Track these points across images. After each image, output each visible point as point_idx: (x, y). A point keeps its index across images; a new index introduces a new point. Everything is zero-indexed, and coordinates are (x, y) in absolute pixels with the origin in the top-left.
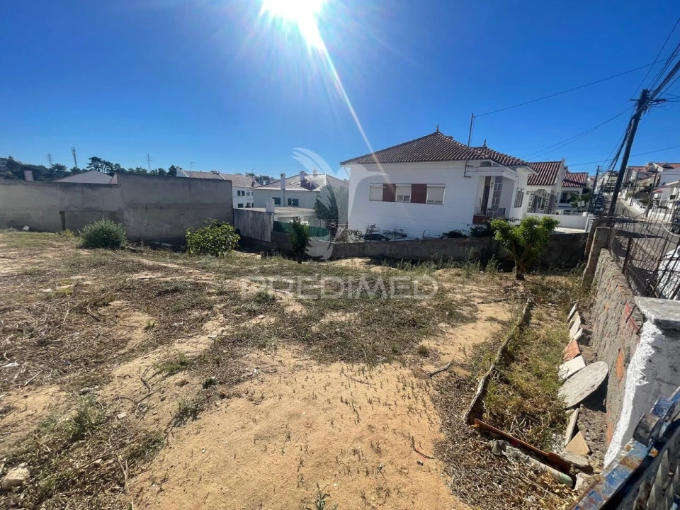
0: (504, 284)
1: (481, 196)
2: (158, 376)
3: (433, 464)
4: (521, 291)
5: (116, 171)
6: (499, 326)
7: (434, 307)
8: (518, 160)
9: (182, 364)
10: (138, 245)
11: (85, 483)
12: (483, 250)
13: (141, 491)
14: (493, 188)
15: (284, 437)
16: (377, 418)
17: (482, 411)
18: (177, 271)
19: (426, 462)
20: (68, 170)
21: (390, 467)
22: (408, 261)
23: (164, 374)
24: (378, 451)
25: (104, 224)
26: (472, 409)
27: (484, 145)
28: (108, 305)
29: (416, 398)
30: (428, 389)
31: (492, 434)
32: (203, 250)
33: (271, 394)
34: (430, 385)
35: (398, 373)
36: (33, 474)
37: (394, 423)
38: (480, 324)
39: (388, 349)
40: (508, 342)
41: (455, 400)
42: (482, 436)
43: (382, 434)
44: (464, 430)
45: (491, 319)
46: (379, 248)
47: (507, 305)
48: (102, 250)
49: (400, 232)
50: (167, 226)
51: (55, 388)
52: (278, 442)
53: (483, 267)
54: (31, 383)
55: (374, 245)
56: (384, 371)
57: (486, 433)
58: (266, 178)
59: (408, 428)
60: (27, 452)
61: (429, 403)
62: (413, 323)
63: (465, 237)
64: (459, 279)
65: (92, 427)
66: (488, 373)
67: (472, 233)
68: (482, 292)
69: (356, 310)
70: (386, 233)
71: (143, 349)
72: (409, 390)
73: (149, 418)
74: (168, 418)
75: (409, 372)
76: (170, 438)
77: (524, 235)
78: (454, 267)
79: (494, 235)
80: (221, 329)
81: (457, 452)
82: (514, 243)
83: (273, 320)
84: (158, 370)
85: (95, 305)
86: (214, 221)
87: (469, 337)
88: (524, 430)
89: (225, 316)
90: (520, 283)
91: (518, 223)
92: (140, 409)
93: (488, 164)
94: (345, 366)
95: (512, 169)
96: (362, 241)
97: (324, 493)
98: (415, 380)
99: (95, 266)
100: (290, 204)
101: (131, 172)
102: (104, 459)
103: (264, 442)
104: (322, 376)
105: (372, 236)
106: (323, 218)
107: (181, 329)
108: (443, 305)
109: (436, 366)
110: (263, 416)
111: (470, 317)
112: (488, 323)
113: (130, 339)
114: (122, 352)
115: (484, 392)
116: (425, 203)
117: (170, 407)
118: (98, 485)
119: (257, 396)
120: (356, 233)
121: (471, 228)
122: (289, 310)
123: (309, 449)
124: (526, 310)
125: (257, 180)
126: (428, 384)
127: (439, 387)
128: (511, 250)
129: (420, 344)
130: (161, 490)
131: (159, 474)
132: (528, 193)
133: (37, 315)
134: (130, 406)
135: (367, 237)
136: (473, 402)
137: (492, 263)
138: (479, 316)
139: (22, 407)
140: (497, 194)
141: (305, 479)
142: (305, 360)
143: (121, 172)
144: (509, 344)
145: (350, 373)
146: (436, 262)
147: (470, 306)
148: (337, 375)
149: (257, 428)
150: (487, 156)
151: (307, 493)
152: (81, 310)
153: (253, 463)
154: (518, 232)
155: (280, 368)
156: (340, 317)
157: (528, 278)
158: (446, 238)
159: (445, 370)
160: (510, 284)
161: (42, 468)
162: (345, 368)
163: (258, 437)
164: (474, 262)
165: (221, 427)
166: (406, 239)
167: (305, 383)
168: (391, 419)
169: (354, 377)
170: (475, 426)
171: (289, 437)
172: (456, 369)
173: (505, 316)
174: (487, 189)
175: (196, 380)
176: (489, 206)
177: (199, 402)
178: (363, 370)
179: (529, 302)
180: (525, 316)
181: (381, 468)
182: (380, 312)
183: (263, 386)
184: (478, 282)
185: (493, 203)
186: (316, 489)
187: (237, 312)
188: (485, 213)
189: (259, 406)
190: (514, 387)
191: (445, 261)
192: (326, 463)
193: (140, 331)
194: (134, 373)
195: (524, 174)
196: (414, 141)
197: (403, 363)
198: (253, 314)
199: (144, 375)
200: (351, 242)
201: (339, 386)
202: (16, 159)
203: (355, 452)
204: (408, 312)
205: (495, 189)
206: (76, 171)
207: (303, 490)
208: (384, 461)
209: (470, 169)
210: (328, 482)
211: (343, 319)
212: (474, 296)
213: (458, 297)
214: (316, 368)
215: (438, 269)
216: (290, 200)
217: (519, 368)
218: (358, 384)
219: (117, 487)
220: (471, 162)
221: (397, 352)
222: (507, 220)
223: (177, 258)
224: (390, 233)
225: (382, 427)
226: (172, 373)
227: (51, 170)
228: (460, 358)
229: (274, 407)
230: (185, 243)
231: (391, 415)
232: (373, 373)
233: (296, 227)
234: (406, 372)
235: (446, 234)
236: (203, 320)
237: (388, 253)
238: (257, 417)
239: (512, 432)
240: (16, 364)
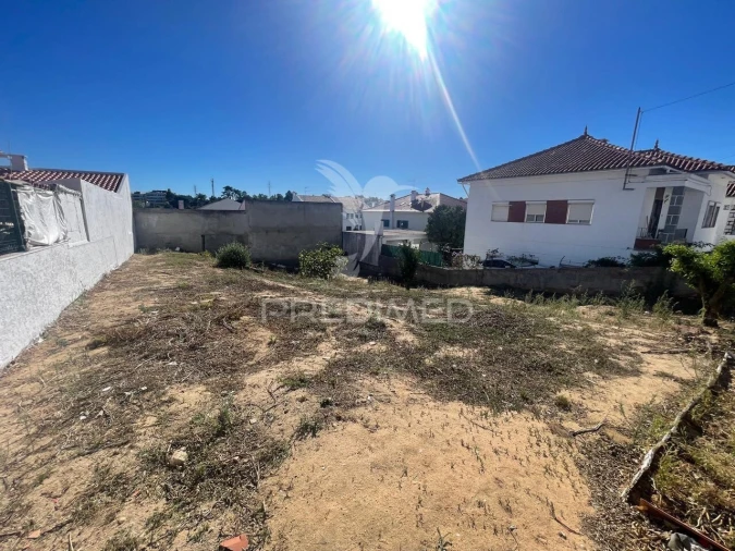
0: (685, 331)
1: (649, 212)
2: (281, 390)
3: (581, 541)
4: (714, 342)
5: (243, 198)
6: (677, 386)
7: (577, 351)
8: (712, 163)
9: (302, 381)
10: (259, 266)
11: (227, 475)
12: (650, 283)
13: (271, 492)
14: (668, 203)
15: (401, 471)
16: (505, 471)
17: (650, 492)
18: (293, 292)
19: (571, 536)
20: (208, 198)
21: (523, 530)
22: (540, 293)
23: (286, 388)
24: (508, 510)
25: (234, 246)
26: (636, 485)
27: (656, 147)
28: (239, 319)
29: (555, 458)
30: (570, 450)
31: (668, 524)
32: (314, 273)
33: (386, 425)
34: (573, 445)
35: (530, 425)
36: (190, 457)
37: (527, 482)
38: (645, 379)
39: (516, 395)
40: (692, 407)
41: (610, 470)
42: (651, 522)
43: (512, 491)
44: (623, 509)
45: (663, 375)
46: (501, 277)
47: (689, 360)
48: (232, 270)
49: (529, 258)
50: (283, 248)
51: (202, 388)
52: (394, 476)
53: (649, 306)
54: (186, 381)
55: (495, 273)
56: (511, 420)
57: (658, 520)
58: (375, 200)
59: (545, 491)
60: (186, 438)
61: (572, 467)
62: (549, 368)
63: (622, 266)
64: (612, 319)
65: (230, 426)
66: (659, 445)
67: (632, 261)
68: (649, 338)
69: (476, 346)
70: (511, 259)
71: (267, 362)
72: (544, 447)
73: (275, 428)
74: (290, 431)
75: (545, 426)
76: (293, 450)
77: (720, 266)
78: (605, 304)
79: (669, 266)
80: (334, 352)
81: (614, 534)
82: (703, 275)
83: (384, 348)
84: (281, 384)
85: (230, 319)
86: (325, 244)
87: (630, 394)
88: (719, 529)
89: (337, 339)
90: (711, 331)
91: (708, 249)
92: (268, 418)
93: (663, 172)
94: (465, 407)
95: (701, 176)
96: (481, 267)
97: (446, 540)
98: (553, 437)
99: (228, 284)
100: (399, 226)
101: (255, 199)
102: (241, 457)
103: (381, 472)
104: (440, 414)
105: (493, 262)
106: (434, 241)
107: (298, 348)
108: (590, 350)
109: (581, 424)
110: (379, 445)
111: (630, 368)
112: (659, 380)
113: (256, 352)
114: (251, 363)
115: (653, 467)
116: (564, 223)
117: (292, 421)
118: (237, 480)
119: (372, 423)
120: (473, 258)
121: (632, 255)
122: (400, 338)
123: (428, 490)
124: (723, 369)
125: (366, 201)
126: (570, 444)
127: (586, 450)
128: (696, 285)
129: (559, 394)
130: (287, 497)
131: (285, 481)
132: (726, 207)
133: (188, 323)
134: (259, 413)
135: (486, 263)
136: (636, 477)
137: (663, 302)
138: (644, 369)
139: (181, 400)
140: (674, 211)
141: (424, 520)
142: (419, 394)
143: (247, 198)
144: (694, 410)
145: (470, 416)
146: (578, 297)
147: (630, 355)
148: (456, 416)
149: (372, 456)
150: (660, 161)
151: (427, 536)
152: (218, 322)
153: (370, 490)
154: (710, 261)
155: (393, 399)
156: (456, 352)
157: (724, 324)
158: (593, 266)
159: (594, 431)
160: (693, 330)
161: (196, 455)
162: (465, 409)
163: (374, 466)
164: (635, 299)
165: (338, 448)
166: (537, 266)
167: (421, 419)
168: (523, 476)
169: (476, 421)
170: (641, 508)
171: (406, 472)
172: (610, 433)
173: (688, 374)
174: (658, 204)
175: (314, 398)
176: (661, 225)
177: (318, 420)
178: (486, 414)
179: (728, 359)
180: (720, 376)
181: (512, 530)
182: (505, 351)
183: (378, 414)
184: (641, 325)
185: (668, 221)
186: (437, 534)
187: (349, 336)
188: (653, 236)
189: (374, 435)
190: (703, 469)
191: (592, 294)
192: (446, 509)
193: (264, 345)
194: (262, 383)
195: (720, 182)
196: (552, 149)
197: (536, 414)
198: (364, 339)
199: (270, 387)
200: (467, 268)
201: (459, 428)
202: (172, 191)
203: (480, 504)
204: (543, 355)
205: (672, 203)
206: (213, 199)
207: (422, 531)
208: (515, 522)
209: (632, 179)
210: (449, 529)
211: (461, 354)
212: (636, 343)
213: (612, 342)
214: (432, 404)
215: (580, 304)
216: (399, 222)
217: (711, 444)
218: (481, 430)
219: (252, 485)
220: (634, 171)
221: (527, 399)
222: (690, 245)
223: (292, 279)
224: (516, 259)
225: (511, 484)
226: (293, 389)
227: (196, 199)
228: (617, 418)
229: (389, 438)
230: (298, 265)
231: (522, 471)
232: (499, 420)
233: (406, 251)
234: (540, 425)
235: (593, 262)
236: (317, 341)
237: (512, 283)
238: (372, 445)
239: (699, 527)
240: (175, 363)
